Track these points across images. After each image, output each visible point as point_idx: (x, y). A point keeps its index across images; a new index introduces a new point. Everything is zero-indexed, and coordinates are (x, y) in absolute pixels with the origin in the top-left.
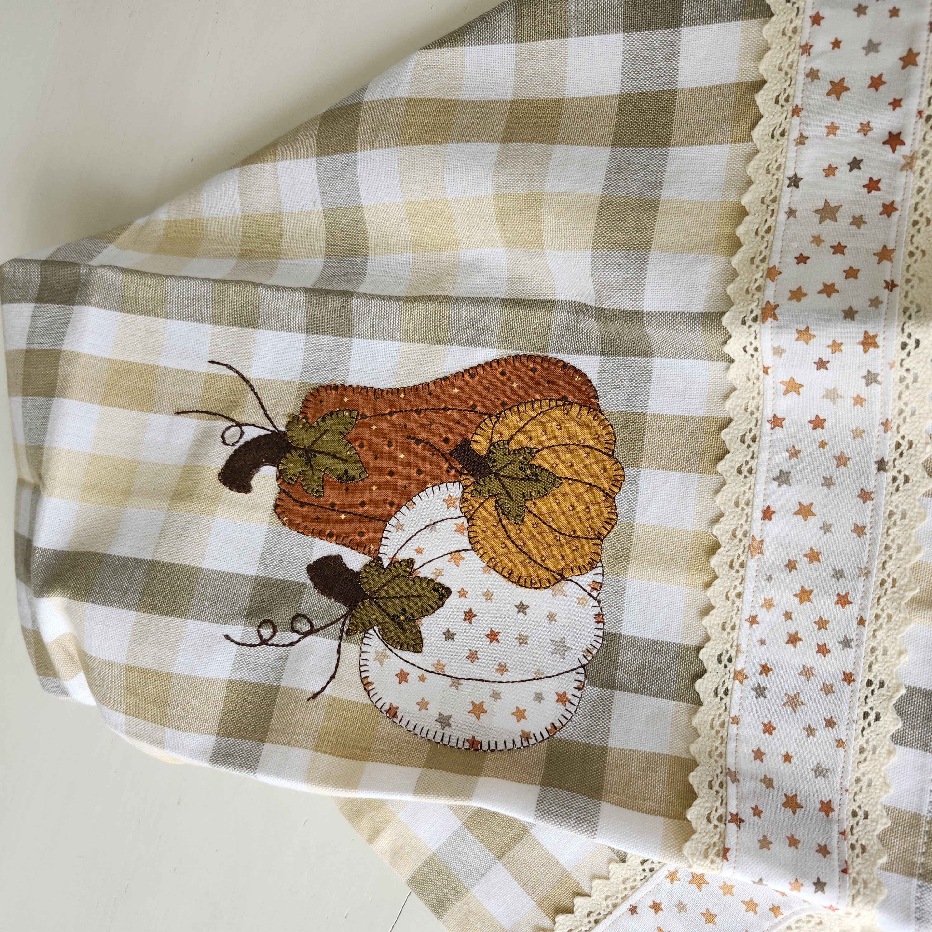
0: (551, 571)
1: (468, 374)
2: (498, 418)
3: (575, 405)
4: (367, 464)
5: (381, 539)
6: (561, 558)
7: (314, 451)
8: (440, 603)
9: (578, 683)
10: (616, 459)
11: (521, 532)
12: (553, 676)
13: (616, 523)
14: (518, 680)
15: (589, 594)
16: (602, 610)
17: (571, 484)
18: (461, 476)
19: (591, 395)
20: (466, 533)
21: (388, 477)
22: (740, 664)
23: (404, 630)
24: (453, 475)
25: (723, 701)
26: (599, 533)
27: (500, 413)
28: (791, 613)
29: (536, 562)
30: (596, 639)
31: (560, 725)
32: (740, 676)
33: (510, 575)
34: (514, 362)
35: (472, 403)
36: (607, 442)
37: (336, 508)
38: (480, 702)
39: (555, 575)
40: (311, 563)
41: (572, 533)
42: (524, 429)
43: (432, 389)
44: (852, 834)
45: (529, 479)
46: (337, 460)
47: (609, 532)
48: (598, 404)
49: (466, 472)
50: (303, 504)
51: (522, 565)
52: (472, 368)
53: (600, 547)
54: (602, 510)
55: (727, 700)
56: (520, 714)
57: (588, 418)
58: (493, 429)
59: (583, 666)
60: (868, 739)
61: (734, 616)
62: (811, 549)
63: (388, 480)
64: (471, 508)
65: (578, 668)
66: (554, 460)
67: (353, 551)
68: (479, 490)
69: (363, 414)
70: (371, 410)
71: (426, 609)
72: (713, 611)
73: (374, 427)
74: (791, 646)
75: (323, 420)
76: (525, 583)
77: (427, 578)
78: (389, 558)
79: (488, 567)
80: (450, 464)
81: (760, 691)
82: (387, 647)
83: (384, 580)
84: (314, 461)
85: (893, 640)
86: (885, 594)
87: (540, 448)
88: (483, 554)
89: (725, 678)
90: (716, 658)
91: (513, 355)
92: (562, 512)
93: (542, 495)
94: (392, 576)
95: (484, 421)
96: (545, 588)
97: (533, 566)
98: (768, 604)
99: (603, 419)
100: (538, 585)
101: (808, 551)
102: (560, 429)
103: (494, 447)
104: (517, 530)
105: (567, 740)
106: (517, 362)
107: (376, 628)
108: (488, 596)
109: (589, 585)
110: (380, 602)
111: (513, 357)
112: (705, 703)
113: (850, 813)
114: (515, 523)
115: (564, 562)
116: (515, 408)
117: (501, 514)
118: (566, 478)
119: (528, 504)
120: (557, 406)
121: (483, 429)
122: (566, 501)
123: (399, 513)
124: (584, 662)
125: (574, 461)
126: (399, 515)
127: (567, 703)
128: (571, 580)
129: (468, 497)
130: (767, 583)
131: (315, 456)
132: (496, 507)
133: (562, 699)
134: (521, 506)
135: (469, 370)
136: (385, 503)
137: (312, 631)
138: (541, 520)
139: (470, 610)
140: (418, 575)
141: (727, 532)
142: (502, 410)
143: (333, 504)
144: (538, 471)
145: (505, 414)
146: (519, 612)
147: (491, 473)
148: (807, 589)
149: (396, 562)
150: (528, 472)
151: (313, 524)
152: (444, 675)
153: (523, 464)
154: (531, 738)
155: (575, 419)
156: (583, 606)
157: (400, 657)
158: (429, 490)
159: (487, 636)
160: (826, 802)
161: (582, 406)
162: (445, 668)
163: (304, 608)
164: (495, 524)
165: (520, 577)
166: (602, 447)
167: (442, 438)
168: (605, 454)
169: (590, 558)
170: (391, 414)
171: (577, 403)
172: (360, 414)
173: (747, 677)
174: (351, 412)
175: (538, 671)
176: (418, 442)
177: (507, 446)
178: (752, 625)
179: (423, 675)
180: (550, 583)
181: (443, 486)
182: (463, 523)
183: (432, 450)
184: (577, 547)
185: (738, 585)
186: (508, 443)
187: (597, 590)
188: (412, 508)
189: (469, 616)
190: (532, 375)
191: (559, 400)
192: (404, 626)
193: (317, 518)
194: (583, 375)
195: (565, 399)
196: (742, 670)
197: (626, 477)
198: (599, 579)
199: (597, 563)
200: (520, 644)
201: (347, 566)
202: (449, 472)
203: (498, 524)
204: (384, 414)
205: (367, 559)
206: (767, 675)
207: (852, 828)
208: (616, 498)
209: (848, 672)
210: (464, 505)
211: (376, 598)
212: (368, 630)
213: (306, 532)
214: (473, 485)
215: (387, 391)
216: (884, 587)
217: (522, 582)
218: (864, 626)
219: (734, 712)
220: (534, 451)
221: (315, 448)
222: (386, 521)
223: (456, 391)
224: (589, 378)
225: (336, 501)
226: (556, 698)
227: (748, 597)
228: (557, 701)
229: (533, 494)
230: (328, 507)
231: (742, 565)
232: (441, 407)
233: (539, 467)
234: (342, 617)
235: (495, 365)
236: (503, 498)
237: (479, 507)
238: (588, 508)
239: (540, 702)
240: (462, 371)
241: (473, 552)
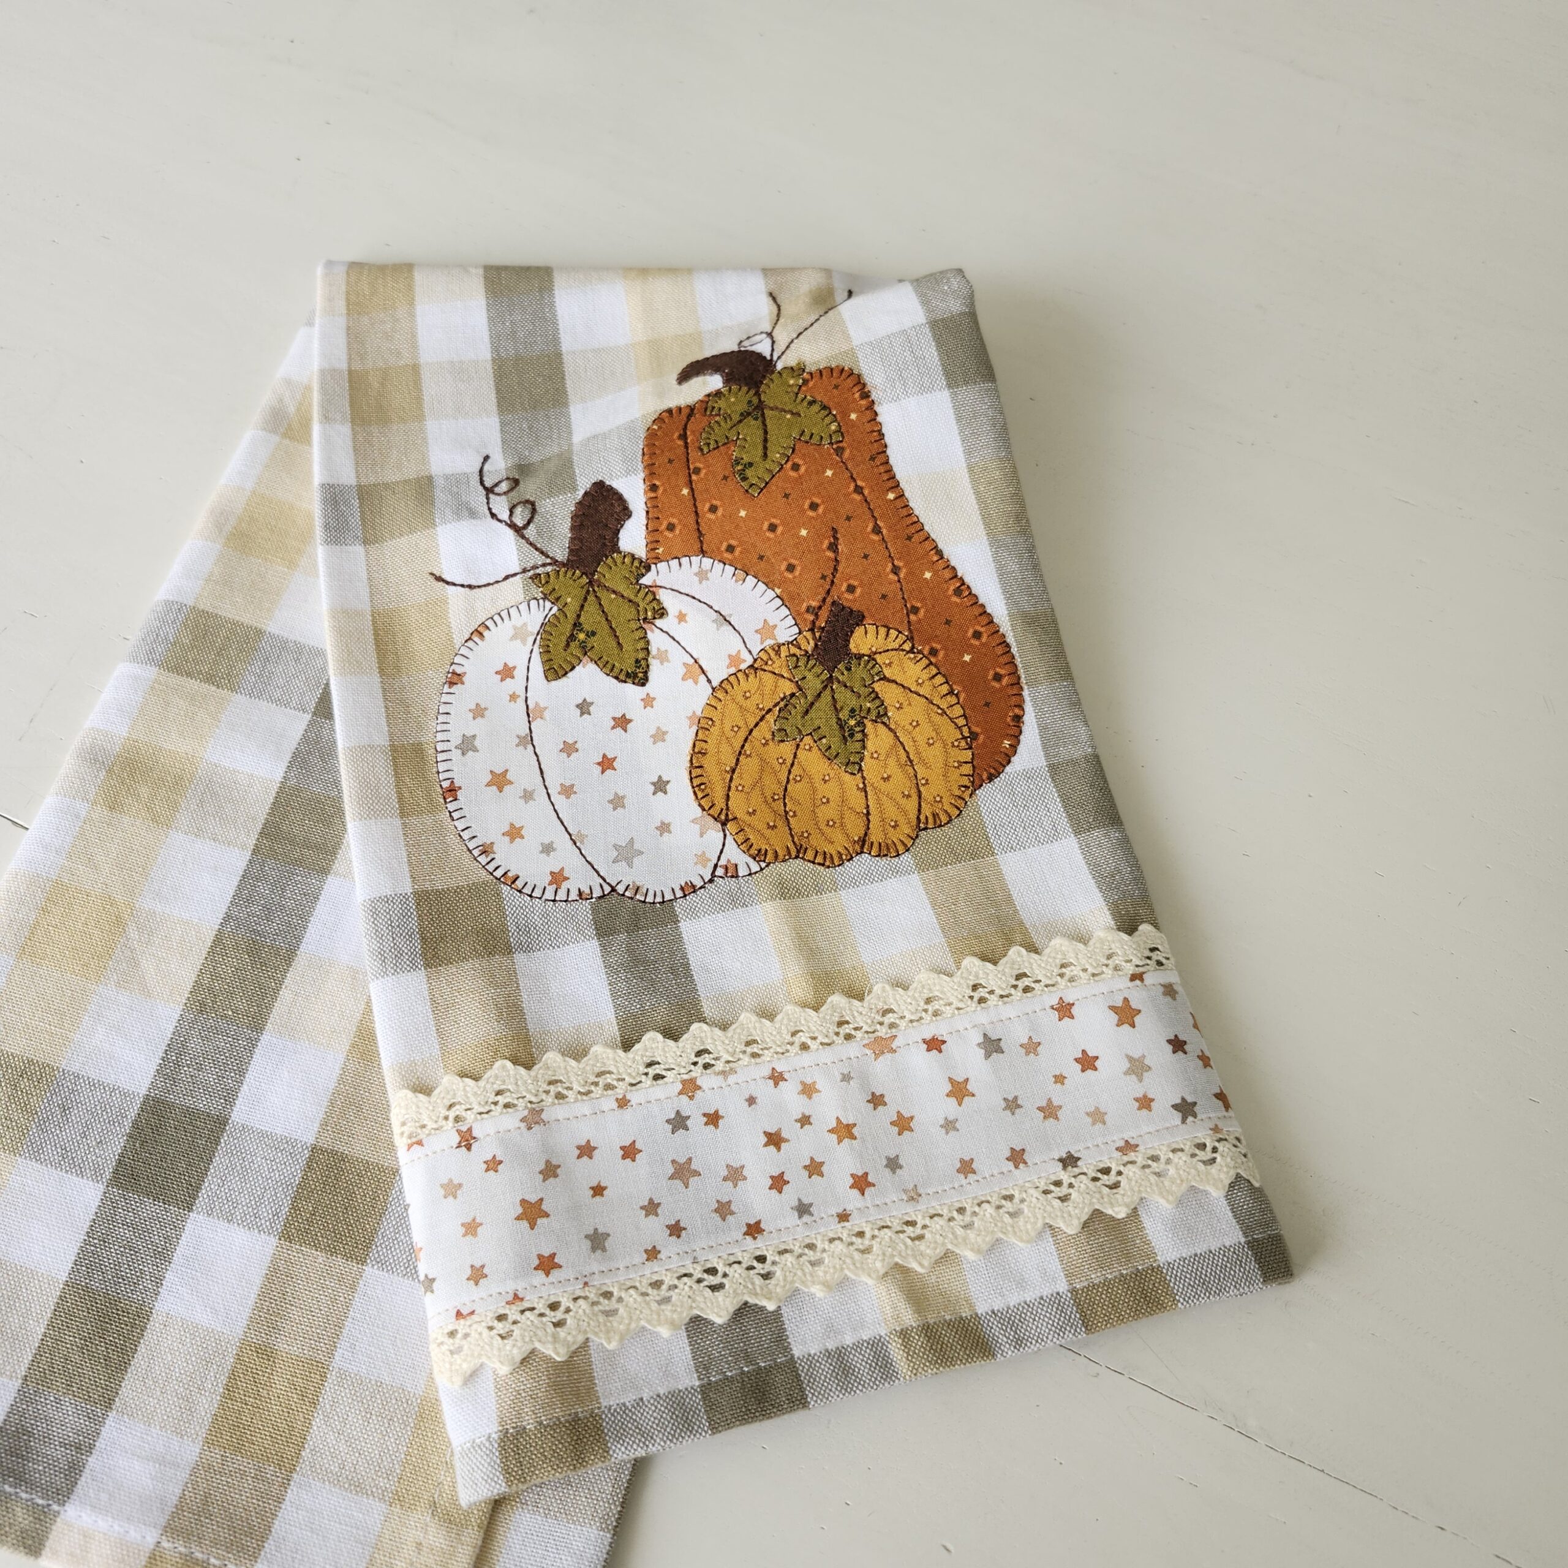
0: (727, 805)
1: (958, 584)
2: (911, 651)
3: (969, 753)
4: (772, 487)
5: (676, 558)
6: (751, 810)
7: (763, 415)
8: (622, 677)
9: (587, 891)
10: (917, 836)
11: (764, 745)
12: (585, 857)
13: (828, 867)
14: (560, 816)
15: (716, 866)
16: (701, 888)
17: (858, 789)
18: (809, 630)
19: (992, 771)
20: (733, 670)
21: (766, 525)
22: (707, 1081)
23: (568, 645)
24: (805, 620)
25: (644, 1077)
26: (806, 849)
27: (919, 652)
28: (810, 1124)
29: (731, 780)
30: (659, 894)
31: (520, 887)
32: (690, 1088)
33: (700, 752)
34: (998, 645)
35: (919, 605)
36: (935, 816)
37: (694, 477)
38: (511, 779)
39: (724, 812)
40: (608, 483)
41: (791, 814)
42: (910, 694)
43: (916, 538)
44: (522, 1312)
45: (842, 727)
46: (760, 447)
47: (813, 863)
48: (982, 785)
49: (817, 635)
50: (684, 437)
51: (718, 763)
52: (969, 587)
53: (787, 857)
54: (839, 842)
55: (648, 1082)
56: (514, 833)
57: (959, 777)
58: (892, 650)
59: (613, 890)
60: (676, 1287)
61: (772, 1050)
62: (912, 1118)
63: (761, 528)
64: (770, 662)
65: (608, 884)
66: (883, 752)
67: (645, 528)
68: (800, 664)
69: (843, 449)
70: (852, 458)
71: (607, 662)
72: (768, 1022)
73: (829, 473)
74: (764, 1140)
75: (811, 403)
76: (696, 777)
77: (648, 644)
78: (655, 581)
79: (697, 720)
80: (820, 608)
81: (679, 1122)
82: (538, 634)
83: (621, 588)
84: (750, 421)
85: (838, 1266)
86: (897, 1232)
87: (893, 727)
88: (713, 706)
89: (677, 1068)
90: (702, 1048)
91: (1008, 641)
92: (814, 790)
93: (827, 754)
94: (632, 597)
95: (900, 632)
96: (700, 805)
97: (724, 779)
98: (808, 1090)
99: (964, 799)
100: (700, 795)
101: (906, 1115)
102: (930, 745)
103: (869, 661)
104: (764, 738)
105: (502, 903)
106: (999, 650)
107: (555, 609)
108: (659, 736)
109: (729, 861)
110: (591, 598)
111: (1005, 642)
112: (630, 1055)
113: (553, 1299)
114: (773, 733)
115: (747, 818)
116: (934, 671)
117: (778, 708)
118: (863, 778)
119: (808, 740)
120: (960, 728)
121: (887, 635)
122: (831, 791)
123: (722, 565)
124: (620, 889)
125: (891, 779)
126: (719, 566)
127: (555, 886)
128: (725, 835)
129: (784, 652)
130: (839, 1077)
131: (756, 419)
132: (785, 697)
133: (558, 878)
134: (800, 732)
135: (963, 584)
136: (727, 540)
137: (518, 530)
138: (792, 765)
139: (630, 721)
140: (648, 632)
141: (885, 1003)
142: (926, 652)
143: (697, 471)
144: (859, 736)
145: (921, 659)
146: (654, 784)
147: (831, 671)
148: (855, 1131)
149: (654, 594)
150: (852, 722)
151: (661, 460)
152: (529, 722)
153: (861, 711)
154: (487, 856)
155: (951, 760)
156: (696, 864)
157: (530, 658)
158: (770, 594)
159: (604, 756)
160: (556, 1260)
161: (972, 762)
162: (539, 719)
163: (545, 506)
164: (761, 706)
165: (701, 767)
166: (927, 811)
167: (852, 582)
168: (918, 818)
169: (766, 850)
170: (858, 490)
171: (973, 754)
172: (841, 445)
173: (691, 1098)
174: (839, 431)
175: (583, 837)
176: (833, 547)
177: (877, 678)
178: (769, 1078)
179: (519, 696)
180: (710, 809)
181: (785, 611)
182: (745, 661)
183: (828, 573)
184: (774, 827)
185: (818, 1041)
186: (881, 679)
187: (727, 872)
188: (736, 581)
189: (622, 722)
190: (990, 677)
191: (969, 728)
192: (572, 644)
193: (670, 461)
194: (1014, 748)
195: (974, 736)
196: (700, 1088)
197: (897, 859)
198: (742, 871)
199: (764, 861)
200: (610, 802)
201: (621, 531)
202: (808, 611)
203: (763, 709)
204: (855, 480)
205: (641, 552)
206: (706, 1124)
207: (532, 1309)
208: (863, 855)
209: (762, 1226)
210: (770, 651)
211: (594, 590)
212: (549, 600)
213: (646, 458)
214: (803, 653)
215: (890, 470)
216: (905, 1228)
217: (695, 772)
218: (839, 1222)
219: (635, 1097)
220: (885, 720)
221: (767, 412)
222: (703, 553)
223: (928, 575)
224: (1012, 759)
225: (703, 472)
226: (556, 870)
227: (806, 1059)
228: (552, 873)
229: (824, 741)
230: (691, 467)
231: (848, 1037)
232: (896, 562)
233: (865, 735)
234: (551, 558)
235: (984, 620)
236: (801, 704)
237: (775, 674)
238: (835, 823)
239: (542, 852)
240: (960, 575)
241: (711, 691)
